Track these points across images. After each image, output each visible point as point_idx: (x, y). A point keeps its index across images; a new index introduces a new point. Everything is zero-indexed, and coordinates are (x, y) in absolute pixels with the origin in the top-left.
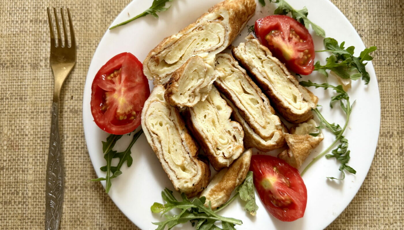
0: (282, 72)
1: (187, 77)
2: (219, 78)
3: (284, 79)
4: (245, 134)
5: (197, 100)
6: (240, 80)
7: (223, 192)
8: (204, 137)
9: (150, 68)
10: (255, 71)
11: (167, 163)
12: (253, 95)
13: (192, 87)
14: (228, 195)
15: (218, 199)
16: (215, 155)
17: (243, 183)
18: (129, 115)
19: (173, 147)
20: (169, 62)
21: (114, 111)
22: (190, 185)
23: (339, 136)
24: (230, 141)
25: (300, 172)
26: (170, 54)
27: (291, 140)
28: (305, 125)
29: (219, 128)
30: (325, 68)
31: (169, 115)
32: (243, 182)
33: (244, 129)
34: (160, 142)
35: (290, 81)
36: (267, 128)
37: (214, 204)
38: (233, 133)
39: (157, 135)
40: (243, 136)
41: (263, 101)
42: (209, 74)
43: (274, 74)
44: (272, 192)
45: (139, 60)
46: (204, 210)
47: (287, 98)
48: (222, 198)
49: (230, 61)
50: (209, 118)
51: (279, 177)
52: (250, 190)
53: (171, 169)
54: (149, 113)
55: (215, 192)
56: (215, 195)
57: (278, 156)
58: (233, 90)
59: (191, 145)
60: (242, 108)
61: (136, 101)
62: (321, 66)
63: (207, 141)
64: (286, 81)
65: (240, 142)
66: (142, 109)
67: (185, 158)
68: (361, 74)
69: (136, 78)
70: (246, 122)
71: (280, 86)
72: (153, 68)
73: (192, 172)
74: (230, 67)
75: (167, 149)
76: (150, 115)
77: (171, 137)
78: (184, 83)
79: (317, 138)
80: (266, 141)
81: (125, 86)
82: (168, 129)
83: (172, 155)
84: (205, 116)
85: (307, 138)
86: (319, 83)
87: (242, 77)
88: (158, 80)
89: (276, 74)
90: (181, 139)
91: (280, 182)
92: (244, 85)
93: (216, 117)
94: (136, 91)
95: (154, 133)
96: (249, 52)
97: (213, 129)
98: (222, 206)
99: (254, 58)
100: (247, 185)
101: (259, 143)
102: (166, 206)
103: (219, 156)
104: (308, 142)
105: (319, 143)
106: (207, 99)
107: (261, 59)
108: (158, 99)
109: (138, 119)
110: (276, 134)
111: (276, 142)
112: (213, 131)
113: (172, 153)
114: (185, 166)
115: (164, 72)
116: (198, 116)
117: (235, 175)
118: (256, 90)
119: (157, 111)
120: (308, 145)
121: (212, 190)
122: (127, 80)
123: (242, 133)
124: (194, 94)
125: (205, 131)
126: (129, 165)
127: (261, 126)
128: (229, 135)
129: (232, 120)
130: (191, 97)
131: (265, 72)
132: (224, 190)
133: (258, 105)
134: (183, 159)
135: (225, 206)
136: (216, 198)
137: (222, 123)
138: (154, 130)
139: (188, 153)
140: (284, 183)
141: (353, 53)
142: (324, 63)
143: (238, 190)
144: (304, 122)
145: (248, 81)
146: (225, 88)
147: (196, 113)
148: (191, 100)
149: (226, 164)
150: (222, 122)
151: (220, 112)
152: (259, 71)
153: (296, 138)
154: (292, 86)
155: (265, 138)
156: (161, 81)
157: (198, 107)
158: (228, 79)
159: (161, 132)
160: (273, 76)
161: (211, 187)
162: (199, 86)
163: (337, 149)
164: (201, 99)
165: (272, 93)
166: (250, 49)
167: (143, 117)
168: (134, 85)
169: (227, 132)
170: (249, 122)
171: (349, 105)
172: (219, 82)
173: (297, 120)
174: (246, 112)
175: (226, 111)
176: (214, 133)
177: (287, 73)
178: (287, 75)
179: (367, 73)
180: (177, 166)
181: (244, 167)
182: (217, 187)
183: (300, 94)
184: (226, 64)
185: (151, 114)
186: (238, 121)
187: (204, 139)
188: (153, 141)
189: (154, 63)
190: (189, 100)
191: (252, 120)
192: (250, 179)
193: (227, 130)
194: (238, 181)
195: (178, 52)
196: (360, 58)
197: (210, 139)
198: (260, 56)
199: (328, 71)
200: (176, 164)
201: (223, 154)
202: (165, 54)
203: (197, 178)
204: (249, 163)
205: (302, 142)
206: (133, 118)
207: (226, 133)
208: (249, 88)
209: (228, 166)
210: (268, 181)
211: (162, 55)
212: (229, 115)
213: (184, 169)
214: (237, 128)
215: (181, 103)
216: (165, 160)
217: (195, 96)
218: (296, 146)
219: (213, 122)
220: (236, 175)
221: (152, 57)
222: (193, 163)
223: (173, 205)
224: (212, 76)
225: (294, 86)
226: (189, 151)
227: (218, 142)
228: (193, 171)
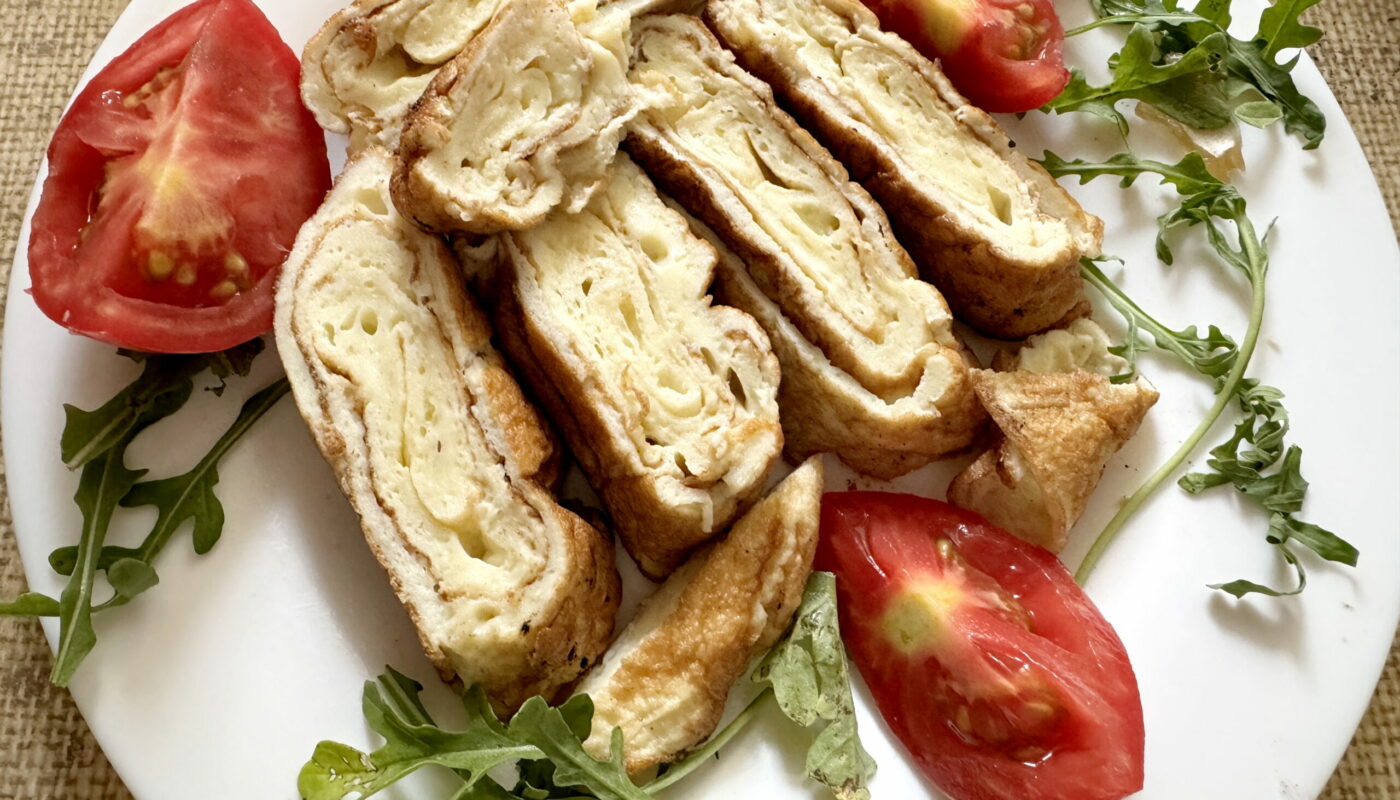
0: (932, 92)
1: (496, 90)
2: (651, 117)
3: (944, 126)
4: (783, 365)
5: (544, 200)
6: (746, 126)
7: (686, 675)
8: (581, 374)
9: (335, 77)
10: (808, 90)
11: (390, 513)
12: (808, 190)
13: (520, 136)
14: (714, 698)
15: (658, 714)
16: (639, 467)
17: (787, 634)
18: (210, 267)
19: (424, 432)
20: (421, 52)
21: (124, 227)
22: (507, 629)
23: (1230, 381)
24: (711, 398)
25: (1070, 562)
26: (429, 18)
27: (1006, 396)
28: (1061, 339)
29: (657, 336)
30: (1109, 97)
31: (408, 279)
32: (786, 626)
33: (778, 347)
34: (359, 412)
35: (972, 132)
36: (888, 337)
37: (637, 748)
38: (725, 359)
39: (347, 376)
40: (776, 380)
41: (859, 215)
42: (603, 86)
43: (898, 106)
44: (942, 660)
45: (285, 38)
46: (587, 776)
47: (965, 203)
48: (685, 707)
49: (699, 48)
50: (606, 293)
51: (972, 582)
52: (824, 664)
53: (410, 548)
54: (313, 274)
55: (646, 681)
56: (645, 696)
57: (950, 490)
58: (718, 167)
59: (516, 421)
60: (765, 243)
61: (255, 211)
62: (1092, 91)
63: (593, 395)
64: (955, 133)
65: (763, 402)
66: (283, 257)
67: (484, 483)
68: (1278, 108)
69: (264, 109)
70: (784, 313)
71: (929, 151)
72: (345, 74)
73: (517, 560)
74: (696, 72)
75: (396, 443)
76: (318, 285)
77: (417, 382)
78: (481, 112)
79: (1128, 389)
80: (888, 403)
81: (197, 122)
82: (401, 343)
83: (420, 474)
84: (586, 287)
85: (1085, 386)
87: (752, 112)
88: (368, 130)
89: (907, 104)
90: (467, 390)
91: (982, 605)
92: (764, 147)
93: (639, 283)
94: (255, 166)
95: (333, 369)
96: (779, 21)
97: (628, 344)
98: (682, 756)
99: (800, 45)
100: (807, 644)
101: (854, 416)
102: (381, 762)
103: (658, 471)
104: (1089, 405)
105: (1141, 408)
106: (594, 210)
107: (831, 45)
108: (364, 209)
109: (260, 301)
110: (937, 364)
111: (940, 406)
112: (626, 353)
113: (416, 461)
114: (484, 524)
115: (398, 95)
116: (551, 280)
117: (746, 581)
118: (822, 168)
119: (355, 262)
120: (1094, 419)
121: (628, 667)
122: (213, 100)
123: (771, 362)
124: (529, 170)
125: (586, 347)
126: (205, 543)
127: (857, 328)
128: (706, 368)
129: (713, 304)
130: (516, 184)
131: (856, 96)
132: (694, 666)
133: (838, 236)
134: (475, 489)
135: (701, 761)
136: (651, 710)
137: (672, 314)
138: (337, 352)
139: (502, 461)
140: (999, 610)
141: (1227, 21)
142: (1100, 76)
143: (765, 670)
144: (1053, 327)
145: (782, 126)
146: (678, 157)
147: (542, 267)
148: (514, 195)
149: (695, 514)
150: (671, 309)
151: (659, 268)
152: (827, 90)
153: (1028, 387)
154: (983, 153)
155: (884, 389)
156: (381, 135)
157: (552, 247)
158: (690, 124)
159: (366, 359)
160: (892, 112)
161: (628, 652)
162: (556, 134)
163: (1234, 443)
164: (566, 200)
165: (895, 177)
166: (781, 9)
167: (283, 296)
168: (246, 133)
169: (695, 354)
170: (801, 307)
171: (1253, 235)
172: (649, 134)
173: (1019, 312)
174: (784, 260)
175: (685, 262)
176: (631, 358)
177: (953, 96)
178: (951, 108)
179: (1305, 100)
180: (442, 527)
181: (791, 539)
182: (654, 650)
183: (1024, 187)
184: (677, 59)
185: (326, 279)
186: (746, 306)
187: (578, 388)
188: (324, 406)
189: (352, 55)
190: (506, 196)
191: (811, 296)
192: (823, 608)
193: (696, 346)
194: (760, 615)
195: (462, 11)
196: (1259, 43)
197: (613, 387)
198: (828, 32)
199: (1127, 107)
200: (437, 514)
201: (681, 462)
202: (405, 16)
203: (547, 591)
204: (812, 522)
205: (1061, 407)
206: (228, 286)
207: (691, 359)
208: (787, 159)
209: (708, 527)
210: (917, 607)
211: (391, 17)
212: (701, 277)
213: (479, 548)
214: (745, 335)
215: (467, 198)
216: (380, 502)
217: (538, 181)
218: (1036, 426)
219: (629, 313)
220: (753, 584)
221: (346, 27)
222: (524, 509)
223: (413, 751)
224: (616, 96)
225: (990, 151)
226: (501, 447)
227: (653, 403)
228: (524, 551)
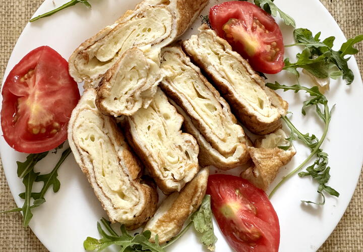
0: (245, 70)
1: (123, 77)
2: (166, 79)
3: (247, 79)
4: (200, 149)
5: (137, 106)
6: (193, 80)
7: (173, 223)
8: (147, 154)
9: (78, 67)
10: (210, 70)
11: (101, 188)
12: (209, 99)
13: (130, 90)
14: (179, 227)
15: (167, 231)
16: (162, 178)
17: (198, 209)
18: (49, 127)
19: (108, 168)
20: (103, 59)
21: (25, 122)
22: (130, 217)
23: (315, 149)
24: (181, 159)
25: (268, 193)
26: (103, 49)
27: (257, 155)
28: (273, 136)
29: (168, 142)
30: (295, 66)
31: (102, 127)
33: (199, 143)
34: (91, 161)
35: (255, 82)
36: (228, 141)
37: (162, 238)
38: (185, 148)
39: (87, 152)
40: (198, 152)
41: (222, 106)
42: (153, 72)
43: (235, 73)
44: (234, 222)
45: (63, 57)
46: (150, 247)
47: (251, 103)
48: (173, 229)
49: (180, 57)
50: (154, 130)
51: (244, 202)
52: (206, 218)
53: (106, 196)
54: (77, 125)
55: (164, 223)
56: (164, 227)
57: (241, 174)
58: (185, 94)
59: (131, 165)
60: (196, 116)
61: (59, 109)
62: (291, 64)
63: (150, 159)
64: (250, 82)
65: (194, 159)
66: (69, 120)
67: (124, 181)
68: (342, 72)
69: (59, 79)
70: (201, 134)
71: (242, 87)
72: (81, 67)
73: (132, 200)
74: (179, 64)
75: (101, 171)
76: (78, 127)
77: (106, 155)
78: (119, 84)
79: (288, 152)
80: (226, 158)
81: (40, 89)
82: (101, 144)
83: (107, 178)
84: (149, 128)
85: (277, 153)
86: (287, 85)
87: (194, 77)
88: (89, 83)
89: (238, 73)
90: (118, 157)
91: (245, 209)
92: (197, 87)
93: (163, 128)
94: (59, 97)
95: (84, 150)
96: (203, 46)
97: (159, 144)
98: (172, 239)
99: (209, 54)
100: (203, 212)
101: (217, 160)
102: (102, 242)
103: (167, 178)
104: (278, 157)
105: (290, 158)
106: (151, 106)
107: (218, 54)
108: (89, 106)
109: (63, 133)
110: (239, 148)
111: (239, 159)
112: (159, 147)
113: (106, 175)
114: (124, 192)
115: (96, 72)
116: (139, 127)
117: (188, 201)
118: (213, 93)
119: (87, 121)
120: (279, 161)
121: (159, 220)
122: (44, 81)
123: (197, 148)
124: (133, 99)
125: (149, 146)
126: (56, 190)
127: (219, 138)
128: (180, 151)
129: (183, 132)
130: (129, 103)
131: (224, 71)
132: (175, 220)
133: (216, 113)
134: (121, 183)
135: (177, 239)
136: (165, 230)
137: (171, 136)
138: (84, 146)
139: (128, 176)
140: (249, 210)
141: (332, 45)
142: (294, 60)
143: (192, 218)
144: (271, 133)
145: (203, 81)
146: (174, 91)
147: (137, 123)
148: (129, 107)
149: (176, 188)
150: (171, 134)
151: (168, 122)
152: (216, 69)
153: (263, 152)
154: (258, 88)
155: (225, 154)
156: (92, 83)
157: (139, 116)
158: (177, 80)
159: (93, 148)
160: (233, 75)
161: (159, 216)
162: (140, 88)
163: (314, 165)
164: (143, 105)
165: (233, 96)
166: (204, 42)
167: (69, 130)
168: (55, 88)
169: (177, 147)
170: (205, 134)
171: (328, 111)
172: (166, 84)
173: (263, 131)
174: (201, 121)
175: (175, 121)
176: (160, 148)
177: (251, 71)
178: (250, 74)
179: (350, 70)
180: (114, 192)
181: (200, 190)
182: (166, 216)
183: (268, 98)
184: (174, 60)
185: (80, 126)
186: (191, 133)
187: (147, 157)
188: (83, 161)
189: (83, 61)
190: (126, 107)
191: (208, 131)
192: (207, 204)
193: (177, 145)
194: (192, 208)
195: (113, 47)
196: (340, 52)
197: (156, 157)
198: (217, 51)
199: (300, 70)
200: (112, 189)
201: (173, 175)
202: (96, 49)
203: (139, 208)
204: (205, 185)
205: (270, 158)
206: (54, 131)
207: (176, 149)
208: (204, 90)
209: (179, 190)
210: (229, 208)
211: (93, 49)
212: (179, 126)
213: (123, 196)
214: (190, 142)
215: (116, 110)
216: (98, 185)
217: (135, 101)
218: (263, 164)
219: (160, 135)
220: (190, 201)
221: (80, 53)
222: (134, 188)
223: (110, 240)
224: (156, 75)
225: (260, 87)
226: (128, 173)
227: (166, 161)
228: (134, 198)
